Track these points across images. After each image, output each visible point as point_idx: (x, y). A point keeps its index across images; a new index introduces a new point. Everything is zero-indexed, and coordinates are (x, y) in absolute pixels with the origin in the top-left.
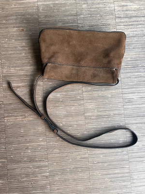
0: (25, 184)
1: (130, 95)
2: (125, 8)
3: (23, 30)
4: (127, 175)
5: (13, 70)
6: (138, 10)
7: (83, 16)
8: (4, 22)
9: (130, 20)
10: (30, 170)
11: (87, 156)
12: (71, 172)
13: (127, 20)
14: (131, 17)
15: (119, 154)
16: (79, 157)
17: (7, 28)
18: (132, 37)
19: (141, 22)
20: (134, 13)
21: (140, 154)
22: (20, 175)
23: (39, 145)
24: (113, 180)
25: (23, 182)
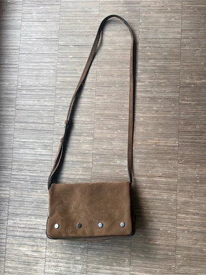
0: (162, 76)
1: (44, 153)
2: (35, 249)
3: (150, 240)
4: (60, 75)
5: (165, 196)
6: (21, 245)
7: (82, 246)
8: (170, 253)
9: (31, 234)
10: (156, 89)
11: (97, 98)
12: (114, 83)
13: (35, 235)
14: (30, 237)
15: (64, 96)
16: (105, 97)
17: (167, 246)
18: (32, 215)
19: (20, 230)
20: (26, 241)
21: (44, 93)
22: (166, 86)
23: (143, 113)
24: (74, 71)
25: (164, 79)
